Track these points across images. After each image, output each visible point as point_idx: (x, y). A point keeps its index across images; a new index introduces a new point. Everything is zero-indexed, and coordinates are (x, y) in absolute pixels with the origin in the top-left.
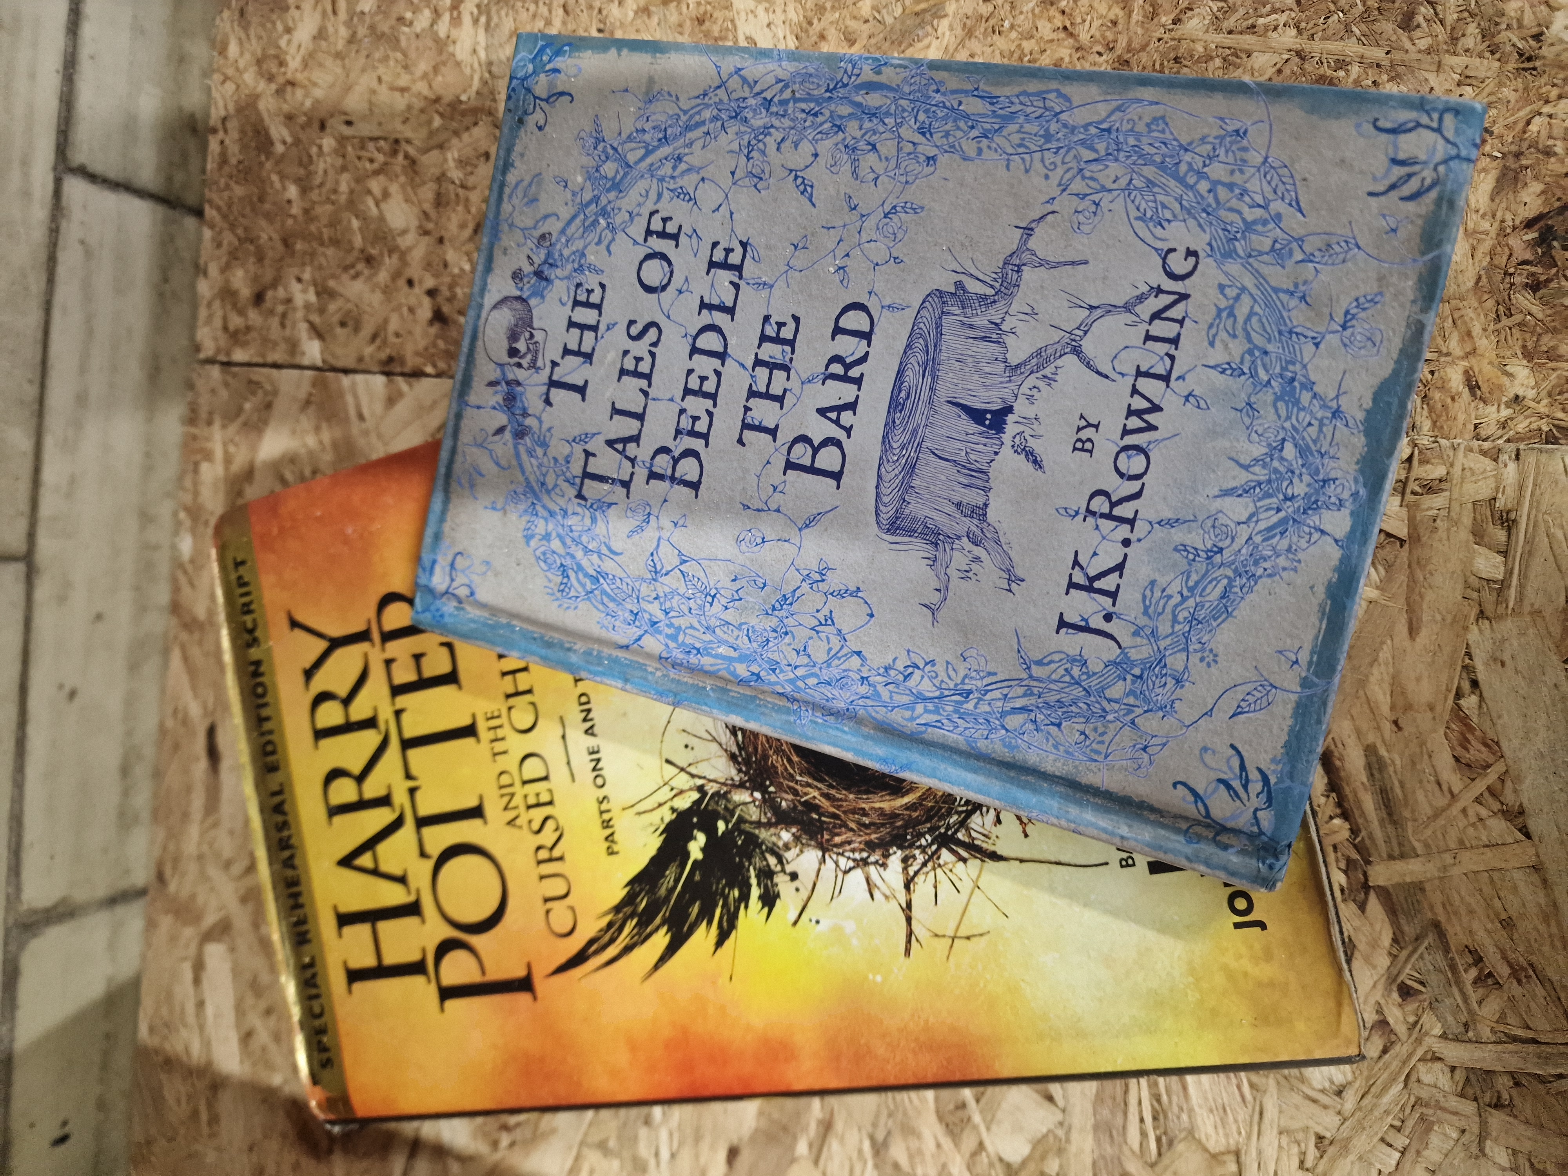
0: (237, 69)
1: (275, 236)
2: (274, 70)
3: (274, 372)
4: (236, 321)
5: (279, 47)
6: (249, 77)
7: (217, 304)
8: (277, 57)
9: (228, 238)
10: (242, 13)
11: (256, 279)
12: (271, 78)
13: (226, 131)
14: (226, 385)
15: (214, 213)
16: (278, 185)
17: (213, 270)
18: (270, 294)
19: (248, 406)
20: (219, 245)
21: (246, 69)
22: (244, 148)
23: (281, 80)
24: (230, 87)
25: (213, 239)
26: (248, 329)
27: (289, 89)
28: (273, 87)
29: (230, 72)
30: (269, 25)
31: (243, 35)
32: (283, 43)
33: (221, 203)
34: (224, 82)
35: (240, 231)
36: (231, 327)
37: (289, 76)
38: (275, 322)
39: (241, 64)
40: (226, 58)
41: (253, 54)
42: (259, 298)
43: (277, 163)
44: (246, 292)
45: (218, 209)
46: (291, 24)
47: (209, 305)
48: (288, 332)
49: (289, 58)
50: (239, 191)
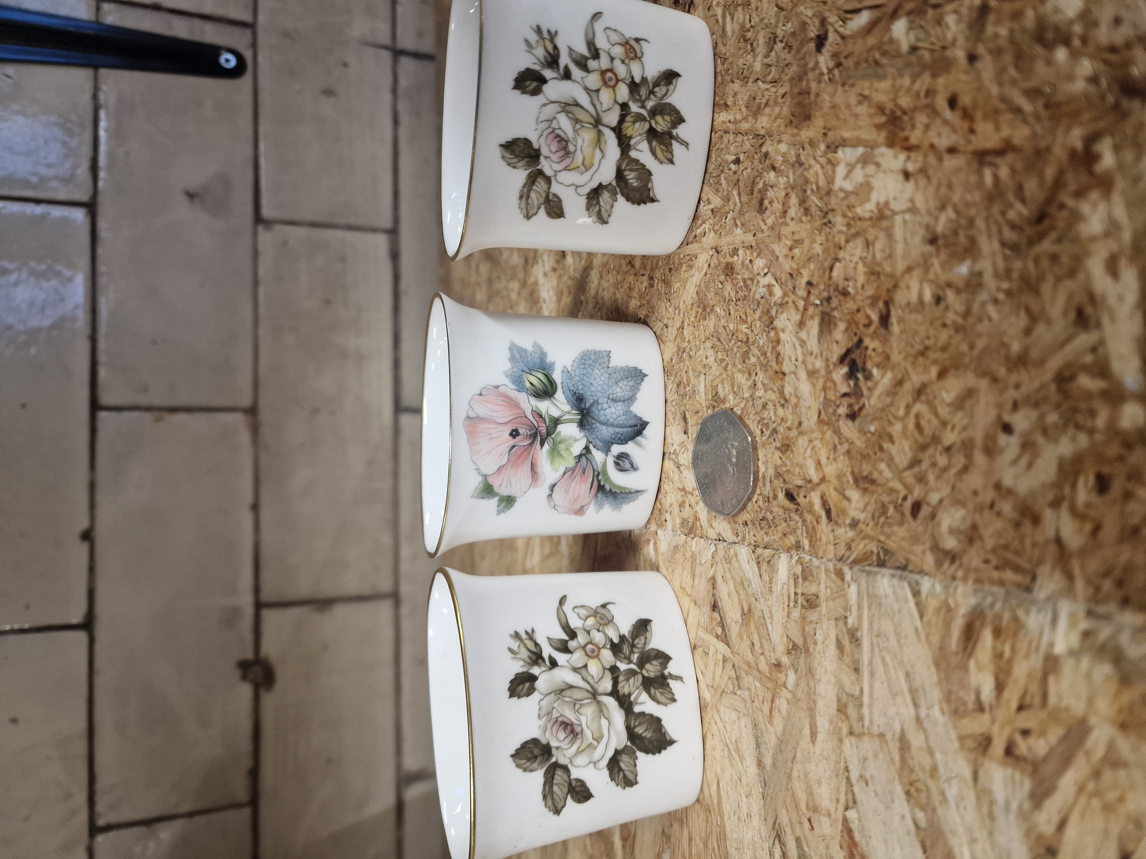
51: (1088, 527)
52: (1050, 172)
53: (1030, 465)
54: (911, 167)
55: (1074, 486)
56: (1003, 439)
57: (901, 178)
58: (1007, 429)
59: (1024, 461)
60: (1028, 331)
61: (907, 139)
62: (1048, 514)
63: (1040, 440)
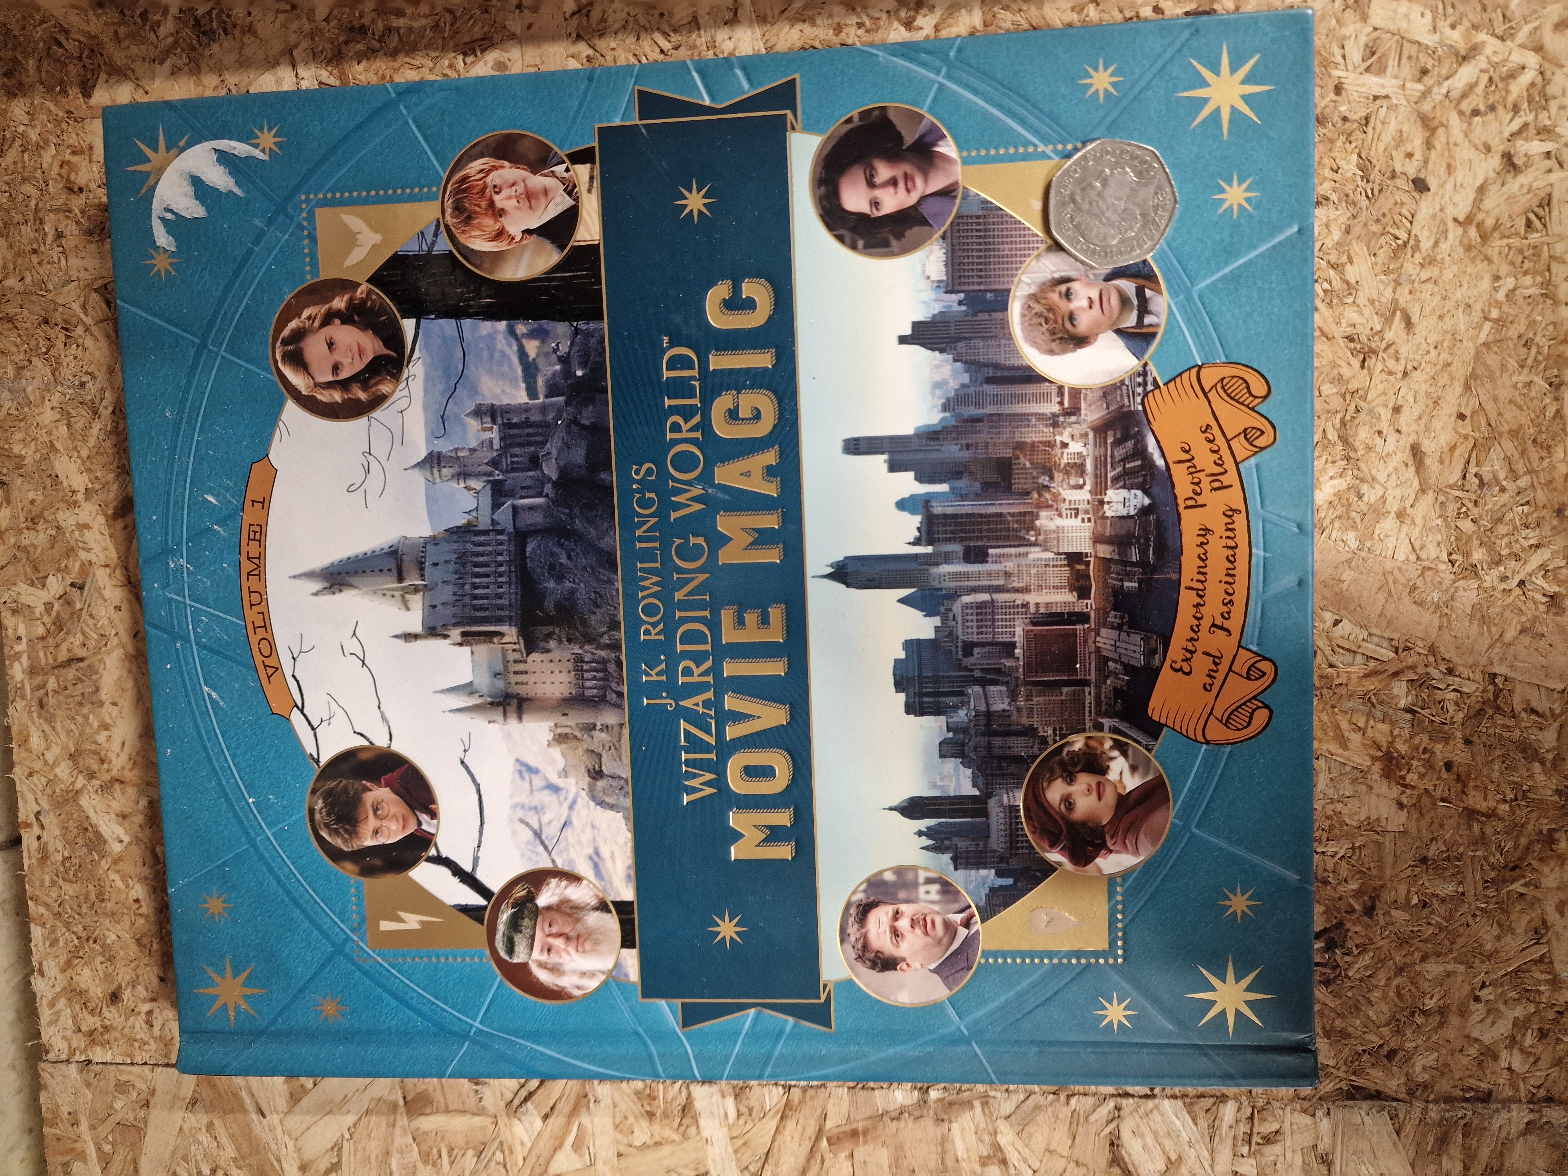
0: (46, 763)
1: (126, 936)
2: (95, 767)
3: (146, 1069)
4: (89, 1022)
5: (96, 742)
6: (63, 771)
7: (62, 1003)
8: (96, 753)
9: (64, 936)
10: (41, 705)
11: (108, 977)
12: (92, 775)
13: (42, 827)
14: (88, 1085)
15: (42, 910)
16: (119, 884)
17: (51, 968)
18: (127, 994)
19: (118, 1105)
20: (54, 943)
21: (56, 763)
22: (70, 843)
23: (106, 777)
24: (39, 781)
25: (45, 938)
26: (106, 1029)
27: (117, 786)
28: (96, 783)
29: (37, 765)
30: (79, 719)
31: (46, 728)
32: (102, 737)
33: (49, 901)
34: (30, 775)
35: (79, 929)
36: (84, 1028)
37: (114, 773)
38: (139, 1022)
39: (50, 757)
40: (29, 751)
41: (64, 748)
42: (115, 997)
43: (116, 862)
44: (97, 991)
45: (47, 905)
46: (108, 720)
47: (52, 1004)
48: (156, 1031)
49: (112, 756)
50: (70, 890)
51: (1532, 1060)
52: (1523, 841)
53: (1493, 1023)
54: (1405, 800)
55: (1524, 1035)
56: (1474, 1006)
57: (1394, 805)
58: (1477, 999)
59: (1489, 1020)
60: (1498, 938)
61: (1403, 778)
62: (1504, 1054)
63: (1502, 1007)
